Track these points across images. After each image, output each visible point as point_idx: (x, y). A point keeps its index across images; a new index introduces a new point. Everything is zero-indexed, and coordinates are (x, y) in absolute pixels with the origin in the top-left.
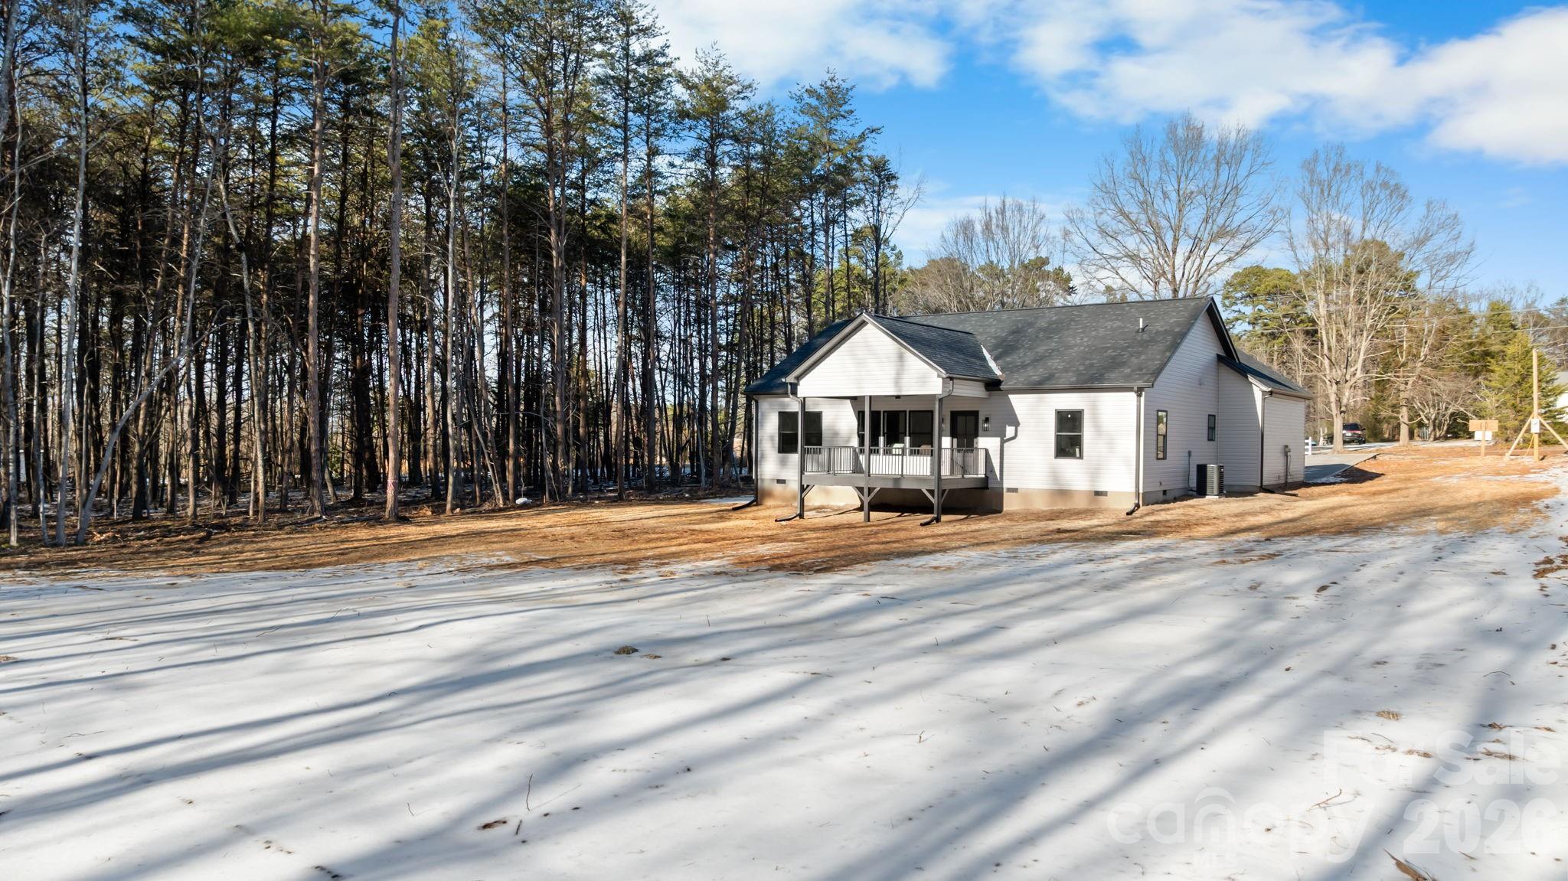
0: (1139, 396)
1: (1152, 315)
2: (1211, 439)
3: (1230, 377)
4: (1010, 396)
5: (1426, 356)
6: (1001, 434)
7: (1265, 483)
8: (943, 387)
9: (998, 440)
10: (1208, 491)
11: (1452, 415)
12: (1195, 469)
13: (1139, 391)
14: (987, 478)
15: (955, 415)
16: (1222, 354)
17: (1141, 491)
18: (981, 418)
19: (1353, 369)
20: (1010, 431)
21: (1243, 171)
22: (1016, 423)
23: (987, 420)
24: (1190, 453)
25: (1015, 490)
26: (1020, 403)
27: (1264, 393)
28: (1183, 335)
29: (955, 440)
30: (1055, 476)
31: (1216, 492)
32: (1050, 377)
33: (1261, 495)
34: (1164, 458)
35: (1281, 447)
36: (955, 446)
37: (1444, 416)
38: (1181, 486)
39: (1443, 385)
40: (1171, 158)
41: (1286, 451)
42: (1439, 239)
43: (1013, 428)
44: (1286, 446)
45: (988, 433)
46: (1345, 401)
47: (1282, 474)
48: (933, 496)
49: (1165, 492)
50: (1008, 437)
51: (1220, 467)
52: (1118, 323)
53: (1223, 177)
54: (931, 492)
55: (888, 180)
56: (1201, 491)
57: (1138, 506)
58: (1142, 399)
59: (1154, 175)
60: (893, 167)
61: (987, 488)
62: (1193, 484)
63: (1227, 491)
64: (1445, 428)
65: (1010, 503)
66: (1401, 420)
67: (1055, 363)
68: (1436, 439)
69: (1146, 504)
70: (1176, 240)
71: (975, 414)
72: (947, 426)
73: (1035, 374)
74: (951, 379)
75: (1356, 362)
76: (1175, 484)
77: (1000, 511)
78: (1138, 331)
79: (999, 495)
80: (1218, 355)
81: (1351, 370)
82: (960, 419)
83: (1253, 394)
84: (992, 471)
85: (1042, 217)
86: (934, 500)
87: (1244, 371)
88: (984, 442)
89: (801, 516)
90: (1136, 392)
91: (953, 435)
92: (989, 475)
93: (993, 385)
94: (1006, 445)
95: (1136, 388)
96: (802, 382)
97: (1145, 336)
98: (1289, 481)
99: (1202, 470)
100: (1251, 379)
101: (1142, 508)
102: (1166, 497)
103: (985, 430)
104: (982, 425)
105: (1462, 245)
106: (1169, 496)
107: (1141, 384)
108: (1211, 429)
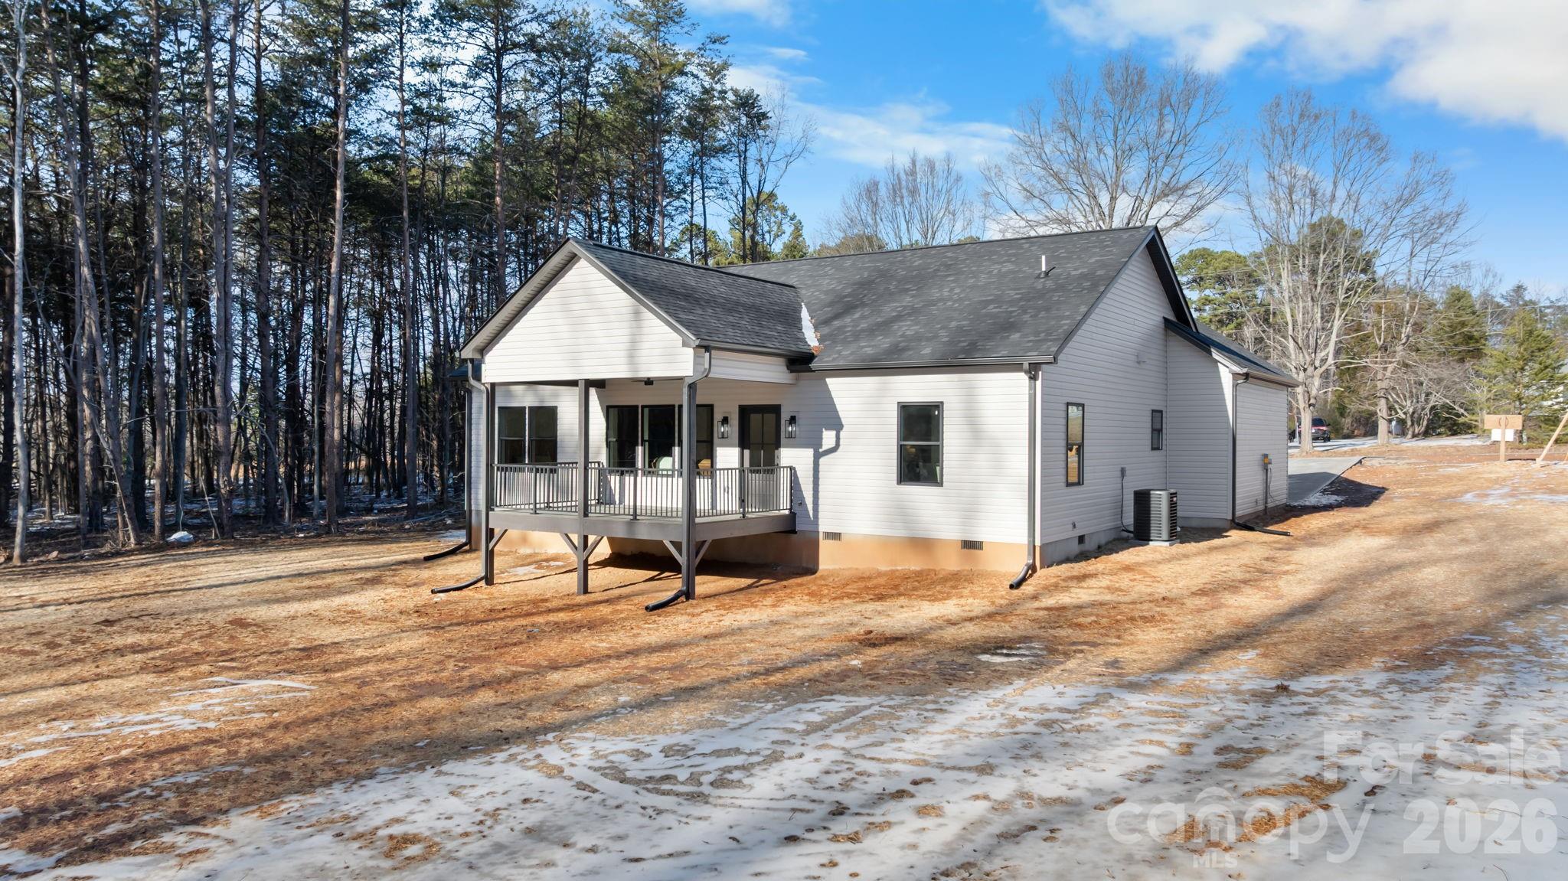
0: (1033, 378)
1: (1062, 253)
2: (1156, 447)
3: (1183, 353)
4: (828, 380)
5: (1408, 337)
6: (815, 443)
7: (1238, 513)
8: (696, 364)
9: (810, 452)
10: (1153, 534)
11: (1433, 408)
12: (1132, 496)
13: (1033, 371)
14: (793, 515)
15: (745, 411)
16: (1171, 317)
17: (1038, 543)
18: (785, 416)
19: (1323, 354)
20: (828, 438)
21: (1192, 121)
22: (837, 426)
23: (793, 420)
24: (1123, 471)
25: (835, 536)
26: (845, 392)
27: (1235, 375)
28: (1111, 280)
29: (747, 452)
30: (902, 512)
31: (1165, 536)
32: (896, 350)
33: (1235, 535)
34: (1080, 483)
35: (1259, 457)
36: (747, 464)
37: (1423, 409)
38: (1111, 525)
39: (1427, 372)
40: (1108, 106)
41: (1265, 463)
42: (1428, 197)
43: (833, 433)
44: (1266, 456)
45: (796, 442)
46: (1314, 392)
47: (1261, 497)
48: (681, 554)
49: (1081, 539)
50: (825, 447)
51: (1173, 495)
52: (1010, 266)
53: (1169, 126)
54: (677, 545)
55: (759, 121)
56: (1141, 534)
57: (1032, 568)
58: (1039, 383)
59: (1088, 123)
60: (765, 105)
61: (794, 532)
62: (1129, 519)
63: (1184, 531)
64: (1425, 423)
65: (828, 558)
66: (1379, 414)
67: (907, 328)
68: (1414, 436)
69: (1047, 564)
70: (1113, 199)
71: (776, 410)
72: (733, 429)
73: (868, 348)
74: (707, 349)
75: (1326, 345)
76: (1098, 526)
77: (813, 571)
78: (1038, 277)
79: (812, 545)
80: (1165, 319)
81: (1321, 355)
82: (755, 418)
83: (1219, 378)
84: (802, 503)
85: (959, 179)
86: (682, 560)
87: (1204, 344)
88: (789, 456)
89: (489, 579)
90: (1028, 372)
91: (743, 444)
92: (796, 509)
93: (800, 362)
94: (822, 460)
95: (1026, 366)
96: (489, 358)
97: (1049, 283)
98: (1270, 505)
99: (1142, 499)
100: (1216, 355)
101: (1040, 572)
102: (1086, 550)
103: (790, 436)
104: (787, 429)
105: (1450, 207)
106: (1090, 545)
107: (1035, 357)
108: (1157, 432)
